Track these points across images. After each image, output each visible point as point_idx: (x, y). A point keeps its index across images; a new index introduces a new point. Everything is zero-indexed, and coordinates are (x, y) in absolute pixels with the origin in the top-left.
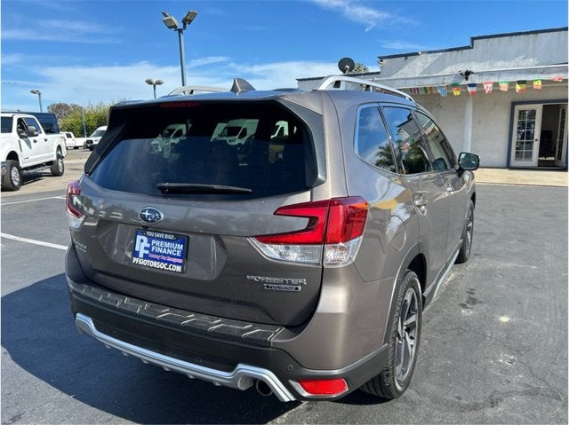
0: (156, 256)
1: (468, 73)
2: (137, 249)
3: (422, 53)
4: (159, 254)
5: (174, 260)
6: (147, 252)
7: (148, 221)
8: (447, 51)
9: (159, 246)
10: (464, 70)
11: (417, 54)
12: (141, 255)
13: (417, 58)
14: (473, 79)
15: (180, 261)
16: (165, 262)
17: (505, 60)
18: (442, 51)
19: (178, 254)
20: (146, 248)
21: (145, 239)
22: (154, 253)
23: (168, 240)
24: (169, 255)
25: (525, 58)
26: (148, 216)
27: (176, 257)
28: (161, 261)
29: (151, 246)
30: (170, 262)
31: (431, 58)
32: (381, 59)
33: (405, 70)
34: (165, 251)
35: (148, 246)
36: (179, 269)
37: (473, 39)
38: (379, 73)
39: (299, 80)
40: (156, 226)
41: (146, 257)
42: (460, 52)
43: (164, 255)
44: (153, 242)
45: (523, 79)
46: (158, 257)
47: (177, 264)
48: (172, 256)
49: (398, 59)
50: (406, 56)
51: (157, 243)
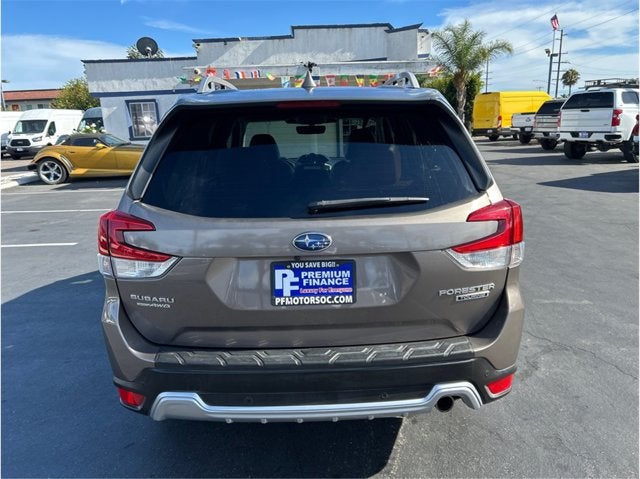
0: (310, 291)
1: (310, 66)
2: (278, 286)
3: (243, 38)
4: (316, 287)
5: (340, 290)
6: (296, 288)
7: (311, 249)
8: (268, 38)
9: (313, 279)
10: (306, 62)
11: (237, 40)
12: (287, 293)
13: (238, 44)
14: (316, 71)
15: (350, 290)
16: (326, 295)
17: (325, 53)
18: (263, 38)
19: (345, 282)
20: (292, 284)
21: (290, 273)
22: (308, 286)
23: (326, 269)
24: (331, 285)
25: (343, 52)
26: (310, 244)
27: (342, 286)
28: (320, 294)
29: (301, 280)
30: (334, 294)
31: (253, 45)
32: (198, 42)
33: (226, 56)
34: (324, 282)
35: (297, 280)
36: (349, 299)
37: (293, 28)
38: (195, 58)
39: (85, 62)
40: (322, 253)
41: (294, 294)
42: (282, 41)
43: (324, 286)
44: (303, 274)
45: (361, 73)
46: (315, 291)
47: (345, 294)
48: (336, 286)
49: (216, 44)
50: (225, 41)
51: (310, 274)
